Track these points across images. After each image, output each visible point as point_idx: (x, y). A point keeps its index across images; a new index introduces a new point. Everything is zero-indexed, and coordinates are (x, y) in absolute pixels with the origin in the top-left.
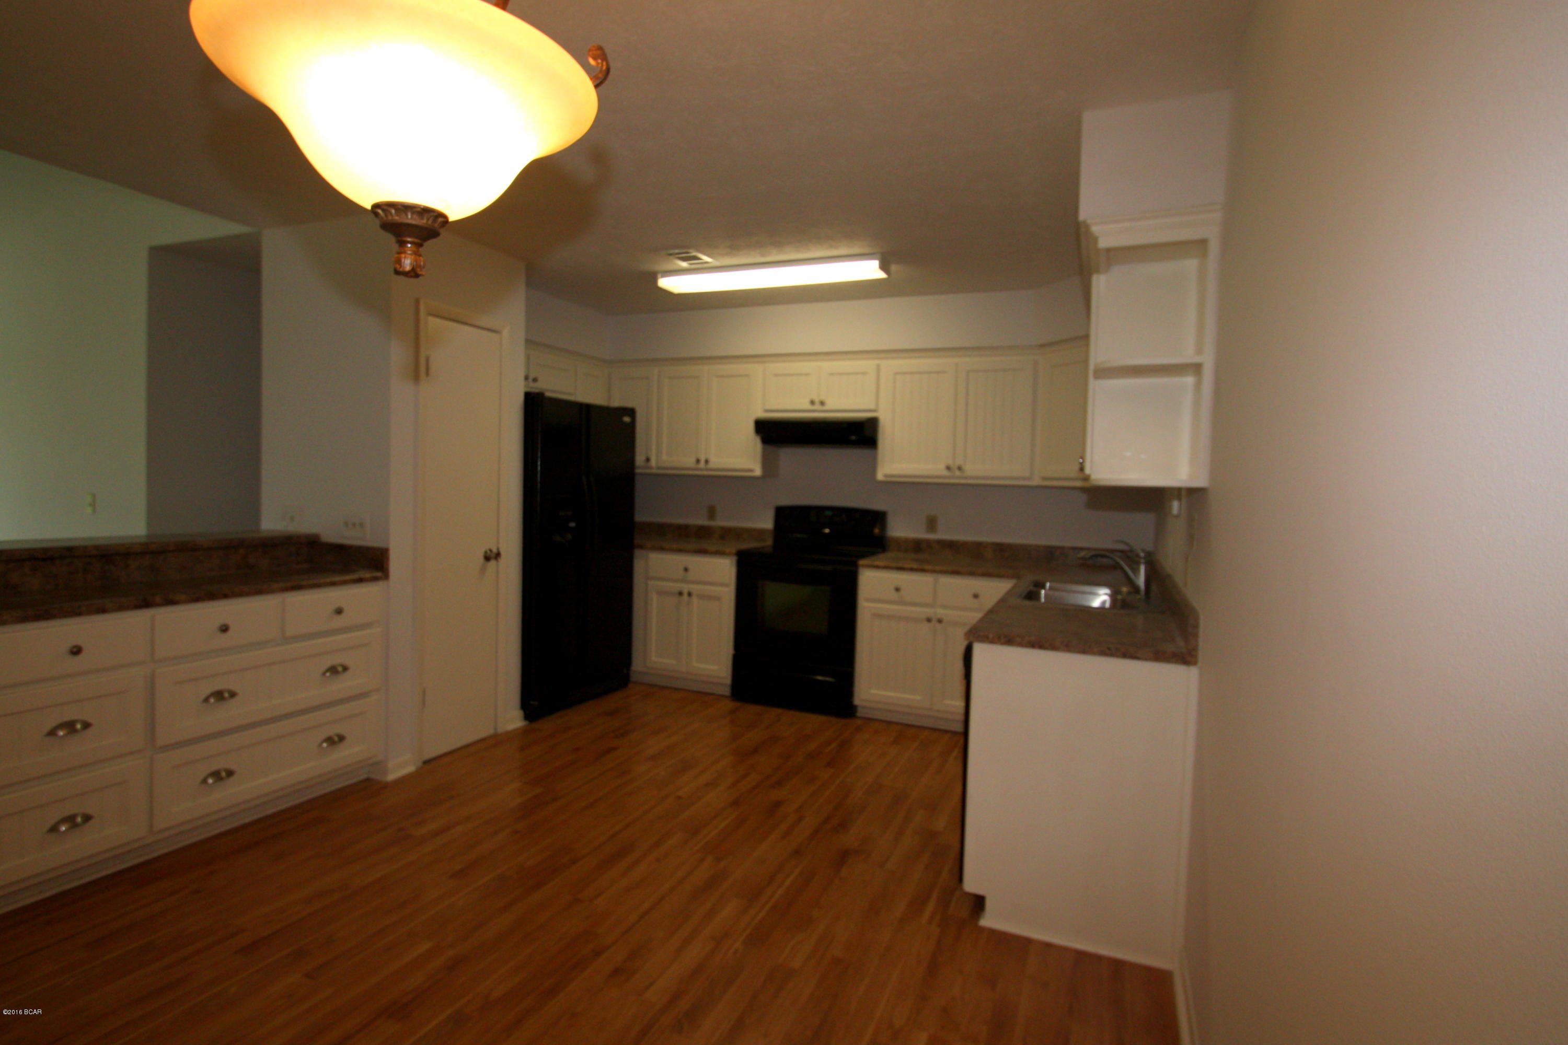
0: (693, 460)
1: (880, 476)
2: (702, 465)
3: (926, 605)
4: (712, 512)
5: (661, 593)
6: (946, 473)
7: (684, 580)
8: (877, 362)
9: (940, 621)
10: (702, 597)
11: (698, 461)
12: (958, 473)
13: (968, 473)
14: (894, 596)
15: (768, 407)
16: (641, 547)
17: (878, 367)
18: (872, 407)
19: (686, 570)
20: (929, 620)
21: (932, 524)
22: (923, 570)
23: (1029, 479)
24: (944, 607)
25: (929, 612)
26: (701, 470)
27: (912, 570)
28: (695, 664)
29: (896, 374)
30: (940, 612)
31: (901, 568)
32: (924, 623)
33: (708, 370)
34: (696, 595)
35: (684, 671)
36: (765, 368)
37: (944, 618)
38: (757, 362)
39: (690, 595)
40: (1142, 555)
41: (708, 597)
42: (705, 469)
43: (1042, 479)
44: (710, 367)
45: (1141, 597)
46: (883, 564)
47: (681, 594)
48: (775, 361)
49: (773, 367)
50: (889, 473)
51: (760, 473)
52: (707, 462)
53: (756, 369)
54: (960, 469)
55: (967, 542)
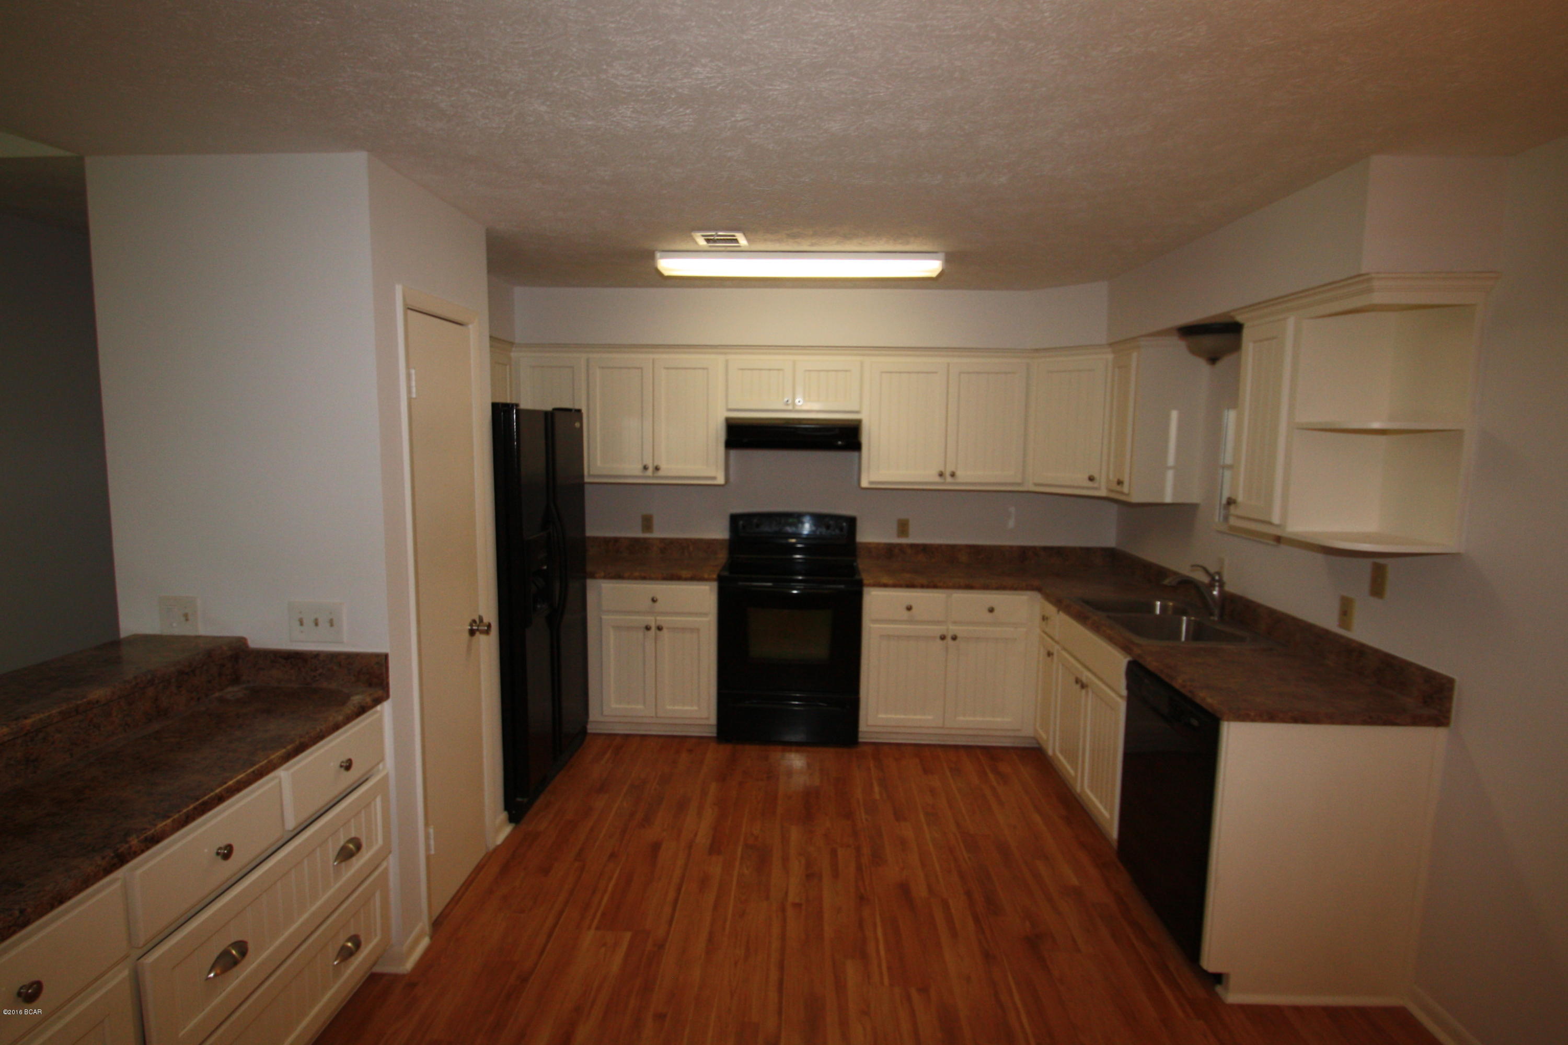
0: (640, 467)
1: (864, 484)
2: (650, 472)
3: (939, 622)
4: (647, 523)
5: (618, 628)
6: (938, 479)
7: (651, 612)
8: (859, 358)
9: (954, 638)
10: (673, 629)
11: (645, 468)
12: (949, 479)
13: (960, 480)
14: (906, 614)
15: (730, 407)
16: (593, 576)
17: (862, 364)
18: (856, 408)
19: (654, 600)
20: (943, 638)
21: (903, 527)
22: (935, 586)
23: (1019, 484)
24: (955, 623)
25: (940, 629)
26: (648, 477)
27: (922, 586)
28: (669, 707)
29: (882, 372)
30: (953, 629)
31: (911, 586)
32: (939, 641)
33: (653, 360)
34: (668, 628)
35: (653, 715)
36: (727, 361)
37: (958, 635)
38: (717, 353)
39: (660, 628)
40: (1217, 578)
41: (683, 630)
42: (654, 477)
43: (1036, 485)
44: (656, 356)
45: (1216, 618)
46: (891, 582)
47: (648, 628)
48: (740, 353)
49: (738, 360)
50: (873, 479)
51: (721, 480)
52: (657, 469)
53: (716, 361)
54: (953, 475)
55: (940, 546)
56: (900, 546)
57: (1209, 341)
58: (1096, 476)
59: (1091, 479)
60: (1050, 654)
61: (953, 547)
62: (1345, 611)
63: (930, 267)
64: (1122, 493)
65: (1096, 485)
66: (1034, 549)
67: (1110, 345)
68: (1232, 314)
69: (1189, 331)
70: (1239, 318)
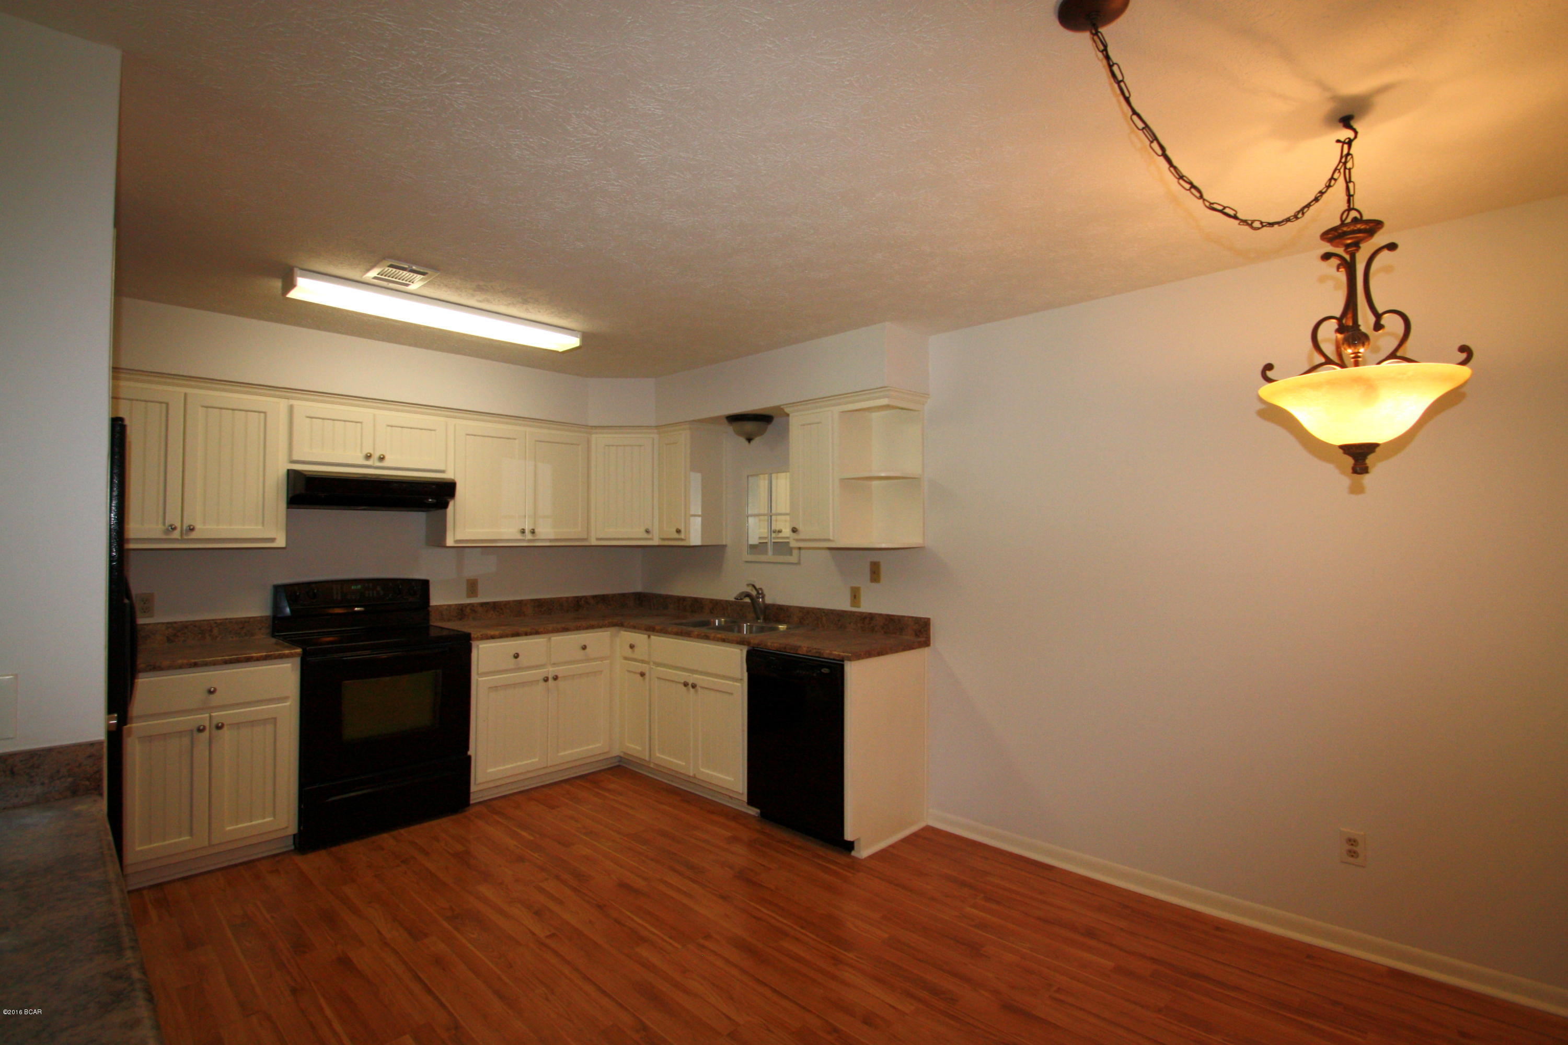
1: (450, 542)
3: (540, 666)
6: (519, 536)
7: (205, 708)
8: (446, 419)
9: (555, 679)
10: (238, 725)
11: (173, 528)
12: (529, 536)
14: (513, 663)
15: (295, 458)
17: (447, 424)
18: (442, 467)
19: (210, 691)
20: (543, 680)
21: (472, 588)
22: (537, 633)
23: (586, 539)
24: (554, 664)
25: (542, 672)
26: (175, 540)
27: (526, 634)
29: (467, 435)
30: (551, 671)
31: (516, 635)
32: (542, 683)
33: (186, 395)
34: (228, 725)
35: (206, 844)
36: (291, 408)
37: (560, 675)
38: (280, 397)
39: (219, 727)
40: (760, 592)
41: (253, 723)
42: (182, 540)
43: (598, 539)
44: (190, 391)
45: (761, 621)
46: (497, 633)
47: (200, 730)
48: (313, 401)
49: (303, 406)
50: (458, 537)
51: (281, 542)
52: (191, 529)
53: (278, 406)
54: (533, 532)
55: (509, 602)
56: (471, 605)
57: (749, 426)
58: (650, 529)
59: (647, 531)
60: (642, 674)
61: (520, 602)
62: (855, 595)
63: (566, 342)
64: (682, 540)
65: (650, 536)
66: (585, 598)
67: (657, 427)
68: (782, 407)
69: (734, 419)
70: (787, 410)
